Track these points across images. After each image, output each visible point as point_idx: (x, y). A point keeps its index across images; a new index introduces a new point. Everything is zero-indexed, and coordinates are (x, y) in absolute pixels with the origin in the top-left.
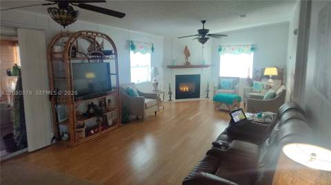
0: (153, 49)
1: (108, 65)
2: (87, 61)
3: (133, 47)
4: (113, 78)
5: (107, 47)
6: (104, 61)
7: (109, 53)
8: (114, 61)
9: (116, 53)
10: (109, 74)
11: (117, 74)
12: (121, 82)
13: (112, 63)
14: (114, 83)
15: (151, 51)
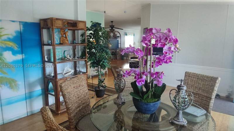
0: (134, 35)
1: (118, 40)
2: (112, 39)
3: (126, 35)
4: (119, 45)
5: (118, 35)
6: (117, 39)
7: (119, 37)
8: (120, 39)
9: (121, 37)
10: (118, 43)
11: (121, 43)
12: (122, 46)
13: (119, 40)
14: (119, 47)
15: (133, 36)
